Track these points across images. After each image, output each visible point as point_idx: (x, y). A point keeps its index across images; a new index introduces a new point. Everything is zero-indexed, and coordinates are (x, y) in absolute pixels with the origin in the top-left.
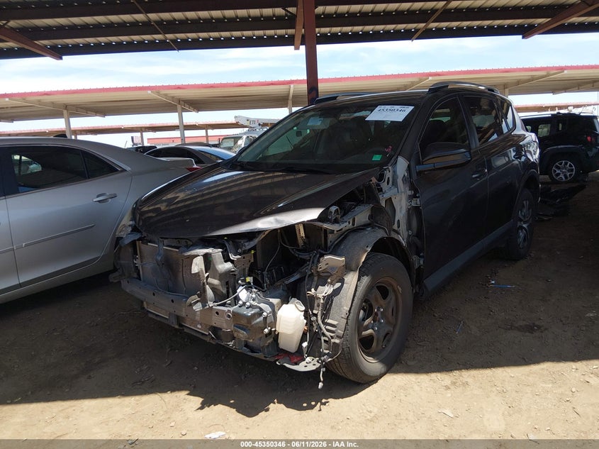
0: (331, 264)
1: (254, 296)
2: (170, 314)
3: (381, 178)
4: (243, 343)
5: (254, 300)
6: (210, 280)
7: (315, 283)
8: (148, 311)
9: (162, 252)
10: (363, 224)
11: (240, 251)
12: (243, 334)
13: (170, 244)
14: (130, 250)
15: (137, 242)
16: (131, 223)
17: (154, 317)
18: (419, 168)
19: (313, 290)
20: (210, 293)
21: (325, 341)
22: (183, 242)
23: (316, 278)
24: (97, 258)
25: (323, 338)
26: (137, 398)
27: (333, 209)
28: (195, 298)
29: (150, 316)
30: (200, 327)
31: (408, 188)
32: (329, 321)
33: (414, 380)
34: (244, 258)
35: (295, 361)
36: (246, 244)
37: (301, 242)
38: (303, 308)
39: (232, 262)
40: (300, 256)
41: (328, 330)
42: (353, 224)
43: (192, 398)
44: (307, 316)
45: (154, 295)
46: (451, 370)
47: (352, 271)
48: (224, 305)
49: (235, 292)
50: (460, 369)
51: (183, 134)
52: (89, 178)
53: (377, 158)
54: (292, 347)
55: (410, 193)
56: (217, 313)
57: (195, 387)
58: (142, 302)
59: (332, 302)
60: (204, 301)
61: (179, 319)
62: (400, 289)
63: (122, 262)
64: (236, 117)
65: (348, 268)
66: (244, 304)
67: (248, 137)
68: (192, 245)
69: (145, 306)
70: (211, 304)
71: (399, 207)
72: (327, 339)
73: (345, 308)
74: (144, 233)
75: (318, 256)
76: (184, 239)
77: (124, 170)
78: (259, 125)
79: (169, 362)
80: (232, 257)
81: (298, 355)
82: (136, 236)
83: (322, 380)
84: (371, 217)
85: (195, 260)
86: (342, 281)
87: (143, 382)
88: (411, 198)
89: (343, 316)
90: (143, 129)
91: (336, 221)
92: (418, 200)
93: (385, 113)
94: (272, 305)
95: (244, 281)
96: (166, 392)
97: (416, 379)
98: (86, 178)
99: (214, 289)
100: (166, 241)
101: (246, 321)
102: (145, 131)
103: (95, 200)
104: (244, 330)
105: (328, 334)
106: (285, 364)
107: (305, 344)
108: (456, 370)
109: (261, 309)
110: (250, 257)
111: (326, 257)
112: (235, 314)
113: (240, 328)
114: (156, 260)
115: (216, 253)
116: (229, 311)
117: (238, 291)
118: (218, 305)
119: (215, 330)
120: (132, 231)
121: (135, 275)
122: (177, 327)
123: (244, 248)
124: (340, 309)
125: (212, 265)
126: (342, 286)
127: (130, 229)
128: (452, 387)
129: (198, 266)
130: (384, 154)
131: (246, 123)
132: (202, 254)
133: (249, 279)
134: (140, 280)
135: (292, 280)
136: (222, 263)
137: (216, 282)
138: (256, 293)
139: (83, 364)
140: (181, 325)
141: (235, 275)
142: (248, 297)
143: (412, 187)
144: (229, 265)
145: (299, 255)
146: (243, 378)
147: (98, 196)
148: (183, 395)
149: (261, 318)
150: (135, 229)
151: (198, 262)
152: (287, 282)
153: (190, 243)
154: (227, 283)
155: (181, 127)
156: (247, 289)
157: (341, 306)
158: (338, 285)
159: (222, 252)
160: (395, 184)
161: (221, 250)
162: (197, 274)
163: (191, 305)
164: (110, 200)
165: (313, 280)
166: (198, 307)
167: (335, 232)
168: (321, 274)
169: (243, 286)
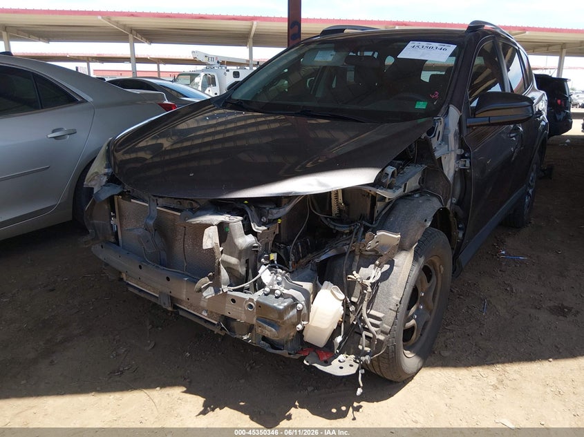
0: (382, 241)
1: (279, 278)
2: (161, 293)
3: (431, 131)
4: (261, 337)
5: (279, 284)
6: (225, 257)
7: (356, 264)
8: (128, 284)
9: (154, 214)
10: (413, 189)
11: (264, 219)
12: (271, 331)
13: (168, 205)
14: (107, 207)
15: (116, 198)
16: (106, 170)
17: (136, 292)
18: (471, 121)
19: (354, 272)
20: (224, 274)
21: (366, 336)
22: (186, 204)
23: (357, 258)
24: (53, 207)
25: (365, 333)
26: (117, 395)
27: (390, 170)
28: (205, 281)
29: (131, 289)
30: (206, 314)
31: (457, 146)
32: (373, 312)
33: (453, 376)
34: (268, 229)
35: (325, 358)
36: (274, 211)
37: (335, 209)
38: (342, 296)
39: (255, 234)
40: (337, 228)
41: (373, 325)
42: (404, 191)
43: (189, 396)
44: (346, 305)
45: (140, 267)
46: (493, 364)
47: (404, 250)
48: (241, 290)
49: (255, 273)
50: (503, 363)
51: (134, 67)
52: (42, 108)
53: (421, 105)
54: (321, 341)
55: (459, 152)
56: (233, 301)
57: (190, 382)
58: (120, 273)
59: (377, 290)
60: (217, 285)
61: (173, 301)
62: (442, 269)
63: (95, 221)
64: (193, 52)
65: (401, 247)
66: (272, 291)
67: (206, 75)
68: (199, 209)
69: (124, 276)
70: (225, 288)
71: (447, 169)
72: (371, 335)
73: (394, 297)
74: (126, 186)
75: (362, 229)
76: (186, 199)
77: (84, 101)
78: (218, 62)
79: (152, 345)
80: (255, 228)
81: (328, 351)
82: (114, 190)
83: (361, 385)
84: (422, 181)
85: (207, 231)
86: (392, 263)
87: (122, 373)
88: (460, 157)
89: (391, 307)
90: (90, 59)
91: (390, 187)
92: (468, 161)
93: (422, 51)
94: (305, 292)
95: (268, 258)
96: (154, 387)
97: (456, 375)
98: (39, 109)
99: (230, 269)
100: (160, 201)
101: (277, 316)
102: (92, 61)
103: (49, 136)
104: (273, 326)
105: (373, 329)
106: (315, 365)
107: (339, 339)
108: (498, 363)
109: (294, 299)
110: (275, 229)
111: (380, 233)
112: (260, 305)
113: (266, 323)
114: (146, 225)
115: (236, 222)
116: (251, 300)
117: (260, 272)
118: (234, 290)
119: (227, 320)
120: (108, 182)
121: (113, 240)
122: (170, 309)
123: (270, 217)
124: (387, 298)
125: (228, 238)
126: (391, 269)
127: (105, 179)
128: (500, 387)
129: (210, 239)
130: (430, 100)
131: (204, 60)
132: (216, 223)
133: (273, 256)
134: (118, 244)
135: (323, 257)
136: (242, 236)
137: (233, 260)
138: (283, 275)
139: (41, 343)
140: (175, 307)
141: (257, 251)
142: (272, 280)
143: (462, 145)
144: (250, 239)
145: (335, 226)
146: (248, 369)
147: (53, 132)
148: (177, 392)
149: (295, 311)
150: (112, 180)
151: (211, 234)
152: (317, 260)
153: (195, 205)
154: (247, 261)
155: (133, 60)
156: (270, 269)
157: (388, 294)
158: (386, 267)
159: (242, 221)
160: (445, 139)
161: (241, 218)
162: (211, 251)
163: (200, 291)
164: (68, 136)
165: (353, 260)
166: (209, 293)
167: (387, 201)
168: (364, 253)
169: (266, 265)
